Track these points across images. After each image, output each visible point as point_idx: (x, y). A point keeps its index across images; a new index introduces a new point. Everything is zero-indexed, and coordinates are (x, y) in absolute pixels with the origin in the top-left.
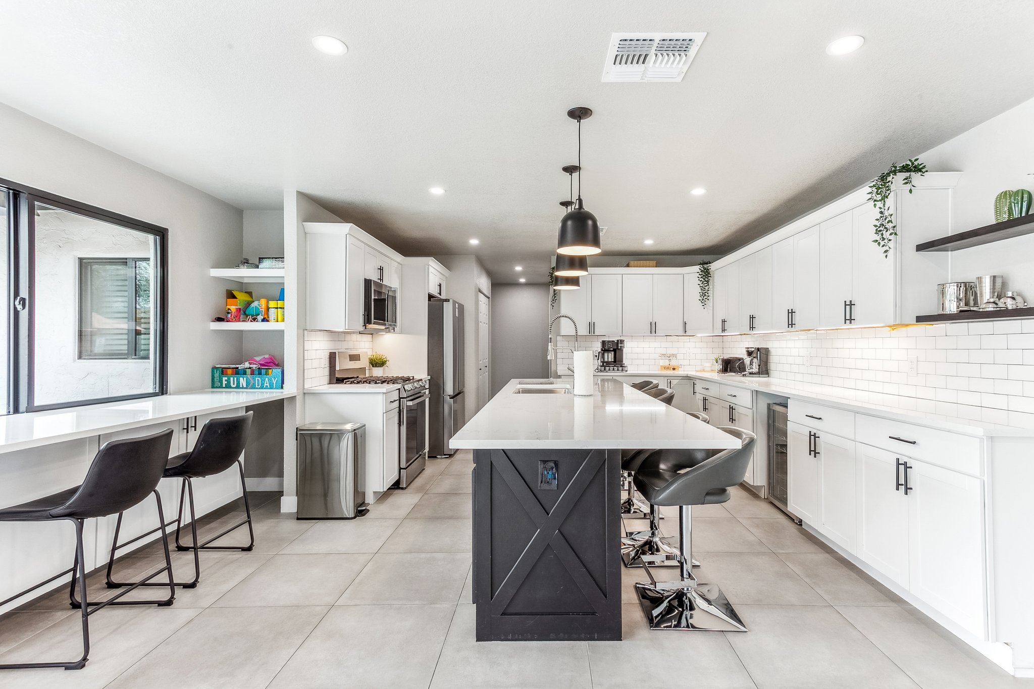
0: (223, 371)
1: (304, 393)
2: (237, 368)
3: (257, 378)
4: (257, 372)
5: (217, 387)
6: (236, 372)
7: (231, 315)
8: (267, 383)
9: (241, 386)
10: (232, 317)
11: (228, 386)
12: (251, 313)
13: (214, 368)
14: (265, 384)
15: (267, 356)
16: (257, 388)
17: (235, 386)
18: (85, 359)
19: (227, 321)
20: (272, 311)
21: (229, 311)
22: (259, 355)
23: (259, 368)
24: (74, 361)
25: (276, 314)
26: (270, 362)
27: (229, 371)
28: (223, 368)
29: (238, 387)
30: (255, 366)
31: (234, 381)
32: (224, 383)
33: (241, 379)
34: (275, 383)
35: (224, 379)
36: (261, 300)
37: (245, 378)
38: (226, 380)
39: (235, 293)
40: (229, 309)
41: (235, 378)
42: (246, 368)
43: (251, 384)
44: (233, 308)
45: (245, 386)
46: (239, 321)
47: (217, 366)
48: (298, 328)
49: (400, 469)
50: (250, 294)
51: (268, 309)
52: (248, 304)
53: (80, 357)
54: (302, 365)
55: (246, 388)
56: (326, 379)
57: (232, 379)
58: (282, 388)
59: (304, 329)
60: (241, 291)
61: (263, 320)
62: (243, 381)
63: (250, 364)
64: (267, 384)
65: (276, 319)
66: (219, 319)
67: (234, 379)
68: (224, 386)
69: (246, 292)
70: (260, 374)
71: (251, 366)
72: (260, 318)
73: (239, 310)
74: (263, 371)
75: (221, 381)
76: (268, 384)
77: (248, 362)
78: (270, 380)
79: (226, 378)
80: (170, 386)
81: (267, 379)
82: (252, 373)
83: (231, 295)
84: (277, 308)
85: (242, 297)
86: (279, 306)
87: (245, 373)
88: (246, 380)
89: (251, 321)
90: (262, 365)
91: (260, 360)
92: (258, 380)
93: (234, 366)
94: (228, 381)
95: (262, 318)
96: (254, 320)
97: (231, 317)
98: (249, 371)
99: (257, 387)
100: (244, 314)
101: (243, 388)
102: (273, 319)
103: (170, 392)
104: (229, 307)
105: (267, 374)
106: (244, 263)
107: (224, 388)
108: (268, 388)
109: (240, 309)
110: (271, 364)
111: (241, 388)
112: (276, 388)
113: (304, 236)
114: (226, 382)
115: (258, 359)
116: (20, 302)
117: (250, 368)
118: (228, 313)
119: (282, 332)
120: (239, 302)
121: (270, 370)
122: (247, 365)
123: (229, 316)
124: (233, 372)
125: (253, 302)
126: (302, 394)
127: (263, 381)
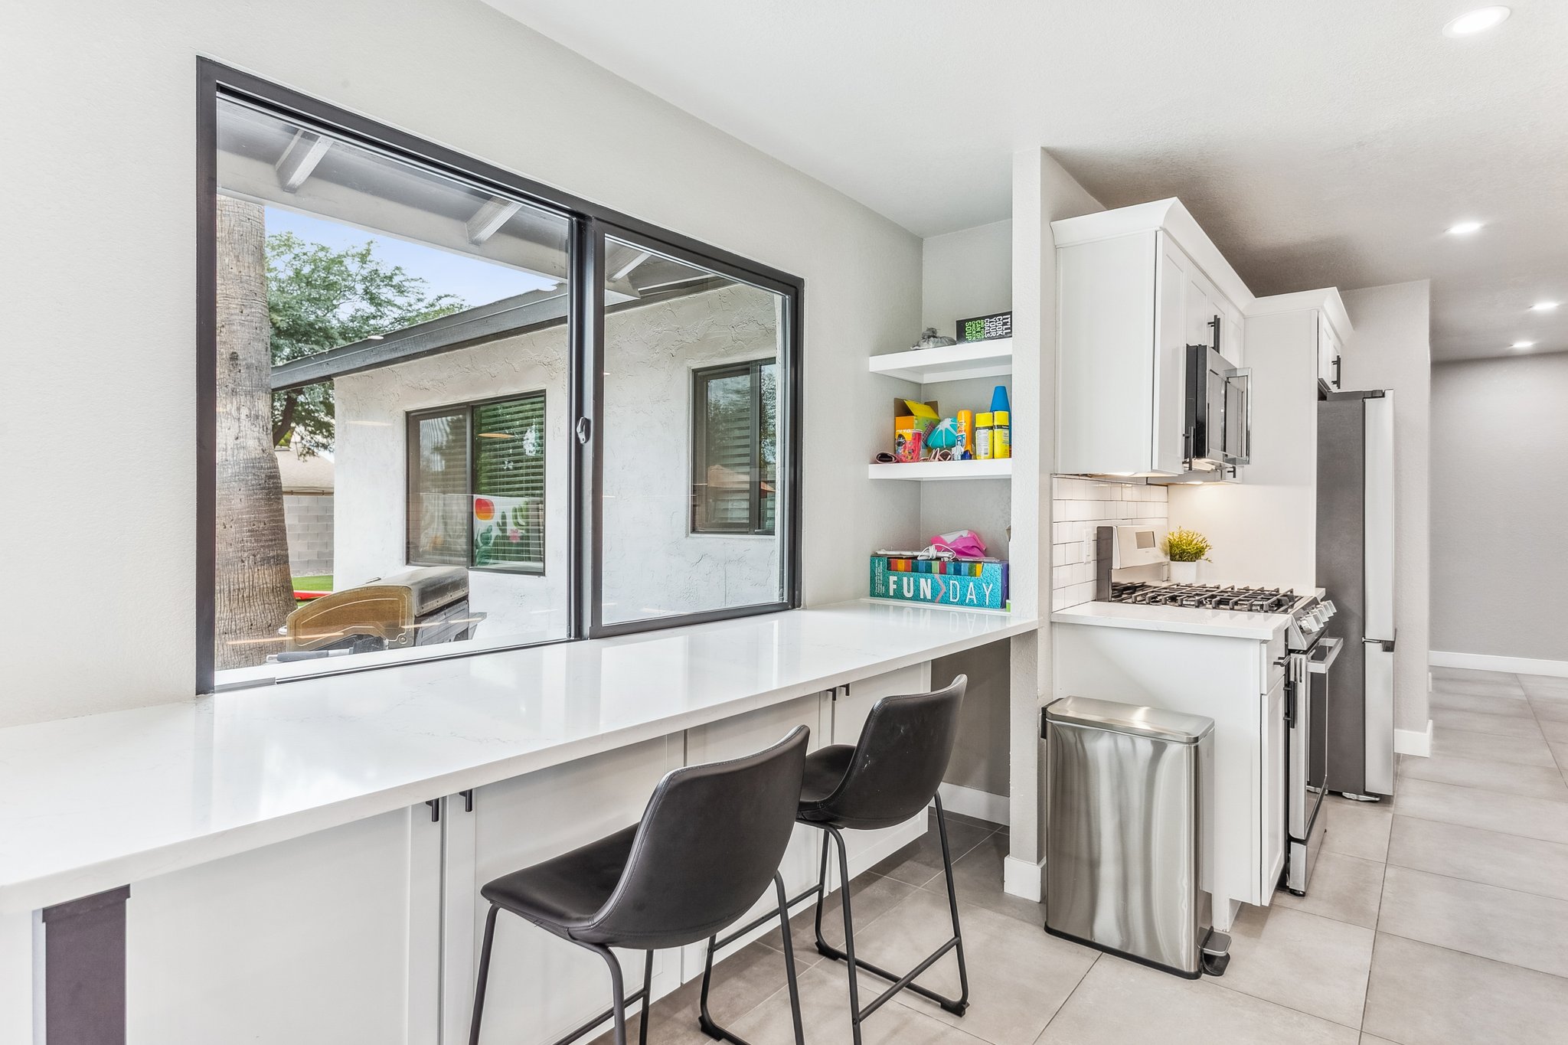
0: (890, 563)
1: (1051, 622)
2: (915, 558)
3: (951, 582)
4: (951, 569)
5: (879, 596)
6: (915, 566)
7: (905, 448)
8: (971, 594)
9: (922, 597)
10: (907, 452)
11: (899, 595)
12: (939, 443)
13: (875, 556)
14: (969, 596)
15: (965, 534)
16: (952, 603)
17: (910, 595)
18: (701, 533)
19: (898, 462)
20: (982, 436)
21: (901, 440)
22: (950, 531)
23: (955, 560)
24: (687, 536)
25: (991, 440)
26: (973, 547)
27: (901, 564)
28: (890, 558)
29: (916, 598)
30: (946, 554)
31: (909, 585)
32: (892, 587)
33: (922, 581)
34: (987, 594)
35: (893, 579)
36: (960, 412)
37: (929, 580)
38: (895, 582)
39: (910, 405)
40: (900, 436)
41: (912, 579)
42: (931, 559)
43: (942, 594)
44: (908, 434)
45: (929, 597)
46: (918, 460)
47: (879, 553)
48: (1041, 471)
49: (1289, 840)
50: (933, 405)
51: (973, 430)
52: (932, 426)
53: (694, 530)
54: (1048, 556)
55: (931, 601)
56: (1090, 589)
57: (905, 579)
58: (1003, 606)
59: (1054, 475)
60: (918, 401)
61: (966, 456)
62: (925, 586)
63: (939, 549)
64: (972, 596)
65: (990, 451)
66: (884, 458)
67: (909, 580)
68: (891, 594)
69: (926, 404)
70: (958, 572)
71: (940, 554)
72: (958, 451)
73: (917, 437)
74: (965, 567)
75: (886, 585)
76: (974, 597)
77: (933, 546)
78: (978, 587)
79: (895, 578)
80: (805, 594)
81: (971, 583)
82: (943, 571)
83: (903, 410)
84: (992, 428)
85: (921, 412)
86: (996, 424)
87: (929, 570)
88: (932, 583)
89: (940, 460)
90: (960, 552)
91: (954, 543)
92: (954, 585)
93: (909, 554)
94: (899, 583)
95: (963, 450)
96: (945, 457)
97: (904, 451)
98: (936, 565)
99: (951, 600)
100: (927, 446)
101: (925, 600)
102: (983, 452)
103: (805, 604)
104: (899, 432)
105: (972, 573)
106: (929, 337)
107: (891, 597)
108: (974, 605)
109: (919, 434)
110: (975, 551)
111: (921, 600)
112: (989, 607)
113: (1054, 251)
114: (895, 587)
115: (949, 538)
116: (582, 428)
117: (938, 559)
118: (899, 444)
119: (1006, 482)
120: (916, 421)
121: (978, 565)
122: (932, 552)
123: (901, 450)
124: (907, 565)
125: (940, 421)
126: (1047, 625)
127: (964, 588)
